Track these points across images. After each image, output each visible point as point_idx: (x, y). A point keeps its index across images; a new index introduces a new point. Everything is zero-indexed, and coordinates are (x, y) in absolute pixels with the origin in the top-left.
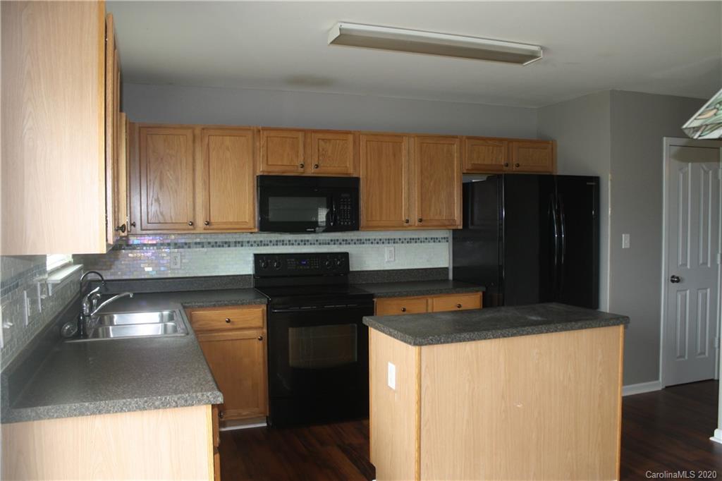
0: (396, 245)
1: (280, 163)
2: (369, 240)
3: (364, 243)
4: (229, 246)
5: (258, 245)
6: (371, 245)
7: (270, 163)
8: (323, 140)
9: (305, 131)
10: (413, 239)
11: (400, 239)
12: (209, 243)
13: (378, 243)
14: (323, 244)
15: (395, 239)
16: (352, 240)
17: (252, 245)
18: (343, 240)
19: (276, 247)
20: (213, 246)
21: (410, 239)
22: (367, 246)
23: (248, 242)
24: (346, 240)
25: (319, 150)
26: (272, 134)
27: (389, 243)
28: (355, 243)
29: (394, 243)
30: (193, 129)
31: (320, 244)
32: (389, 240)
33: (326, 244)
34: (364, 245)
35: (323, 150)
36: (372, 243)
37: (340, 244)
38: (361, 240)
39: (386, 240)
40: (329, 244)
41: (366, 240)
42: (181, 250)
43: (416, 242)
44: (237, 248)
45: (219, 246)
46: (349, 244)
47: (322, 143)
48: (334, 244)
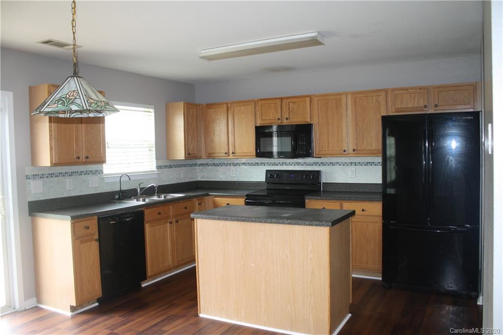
0: (356, 167)
1: (269, 119)
2: (338, 163)
3: (334, 165)
4: (258, 165)
5: (273, 165)
6: (339, 166)
7: (263, 119)
8: (292, 102)
9: (282, 99)
10: (369, 163)
11: (359, 163)
12: (248, 163)
13: (344, 165)
14: (309, 165)
15: (355, 163)
16: (327, 163)
17: (269, 165)
18: (321, 163)
19: (282, 166)
20: (250, 165)
21: (367, 163)
22: (337, 167)
23: (268, 163)
24: (323, 163)
25: (289, 109)
26: (264, 102)
27: (351, 165)
28: (329, 165)
29: (355, 165)
30: (227, 104)
31: (307, 165)
32: (351, 163)
33: (310, 165)
34: (335, 166)
35: (292, 108)
36: (340, 165)
37: (319, 165)
38: (332, 163)
39: (349, 163)
40: (312, 165)
41: (336, 163)
42: (235, 167)
43: (371, 165)
44: (262, 166)
45: (253, 165)
46: (325, 165)
47: (291, 105)
48: (316, 165)
